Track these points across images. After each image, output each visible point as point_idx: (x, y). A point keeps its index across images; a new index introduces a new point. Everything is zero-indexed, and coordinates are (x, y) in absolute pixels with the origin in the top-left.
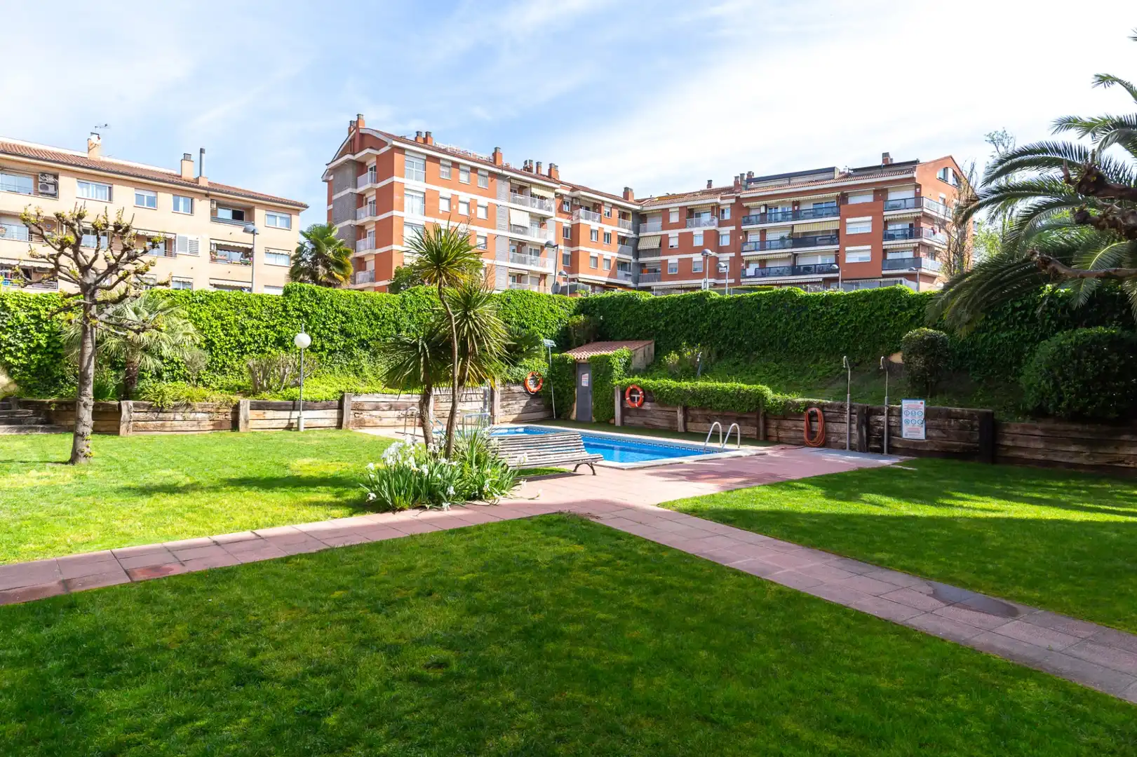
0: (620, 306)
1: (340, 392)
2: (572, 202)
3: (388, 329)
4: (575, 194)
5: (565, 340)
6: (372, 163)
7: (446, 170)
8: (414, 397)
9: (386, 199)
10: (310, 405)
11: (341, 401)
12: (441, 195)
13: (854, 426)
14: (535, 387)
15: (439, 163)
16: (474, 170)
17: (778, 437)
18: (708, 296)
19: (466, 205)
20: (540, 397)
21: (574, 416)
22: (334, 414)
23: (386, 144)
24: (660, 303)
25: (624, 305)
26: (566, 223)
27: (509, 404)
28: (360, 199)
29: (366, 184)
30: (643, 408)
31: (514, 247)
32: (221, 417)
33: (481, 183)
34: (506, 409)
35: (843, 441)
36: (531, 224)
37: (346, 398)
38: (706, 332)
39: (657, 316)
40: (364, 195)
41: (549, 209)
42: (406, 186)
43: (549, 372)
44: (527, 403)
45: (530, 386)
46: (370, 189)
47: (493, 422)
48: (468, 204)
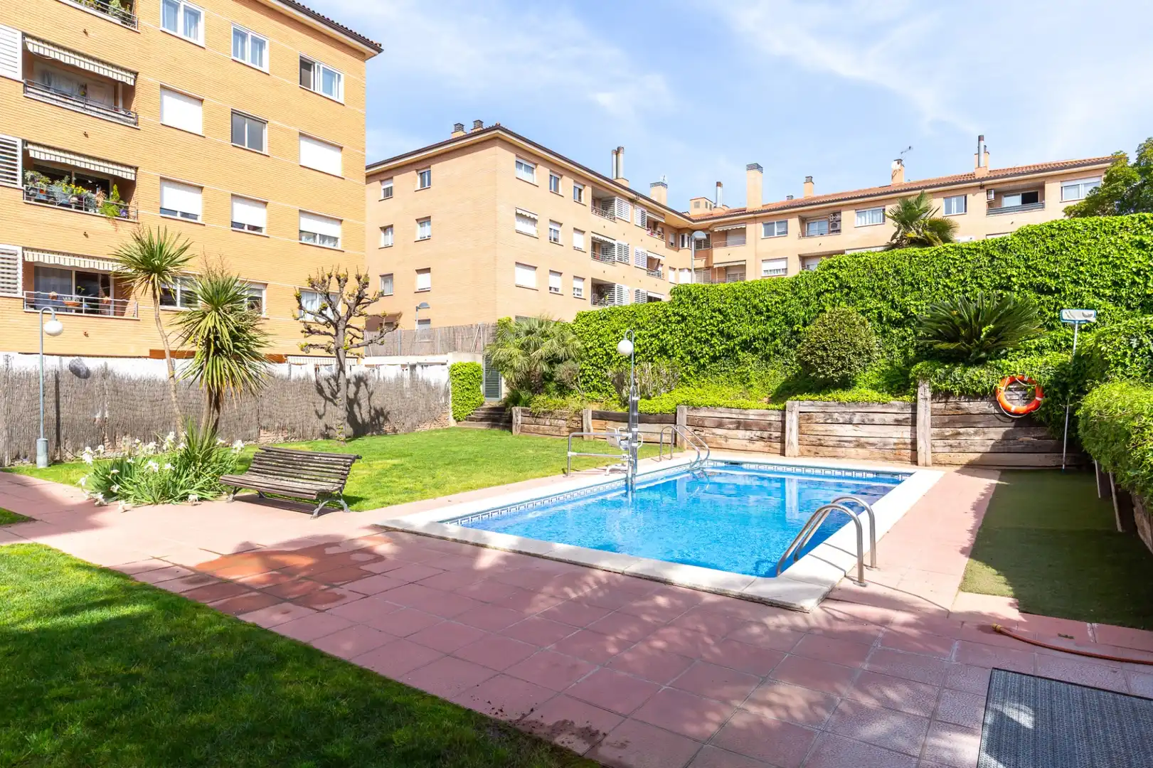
3: (777, 324)
8: (772, 413)
11: (675, 415)
14: (1025, 404)
32: (574, 425)
37: (679, 411)
43: (1056, 375)
44: (1006, 434)
45: (1008, 404)
47: (915, 462)
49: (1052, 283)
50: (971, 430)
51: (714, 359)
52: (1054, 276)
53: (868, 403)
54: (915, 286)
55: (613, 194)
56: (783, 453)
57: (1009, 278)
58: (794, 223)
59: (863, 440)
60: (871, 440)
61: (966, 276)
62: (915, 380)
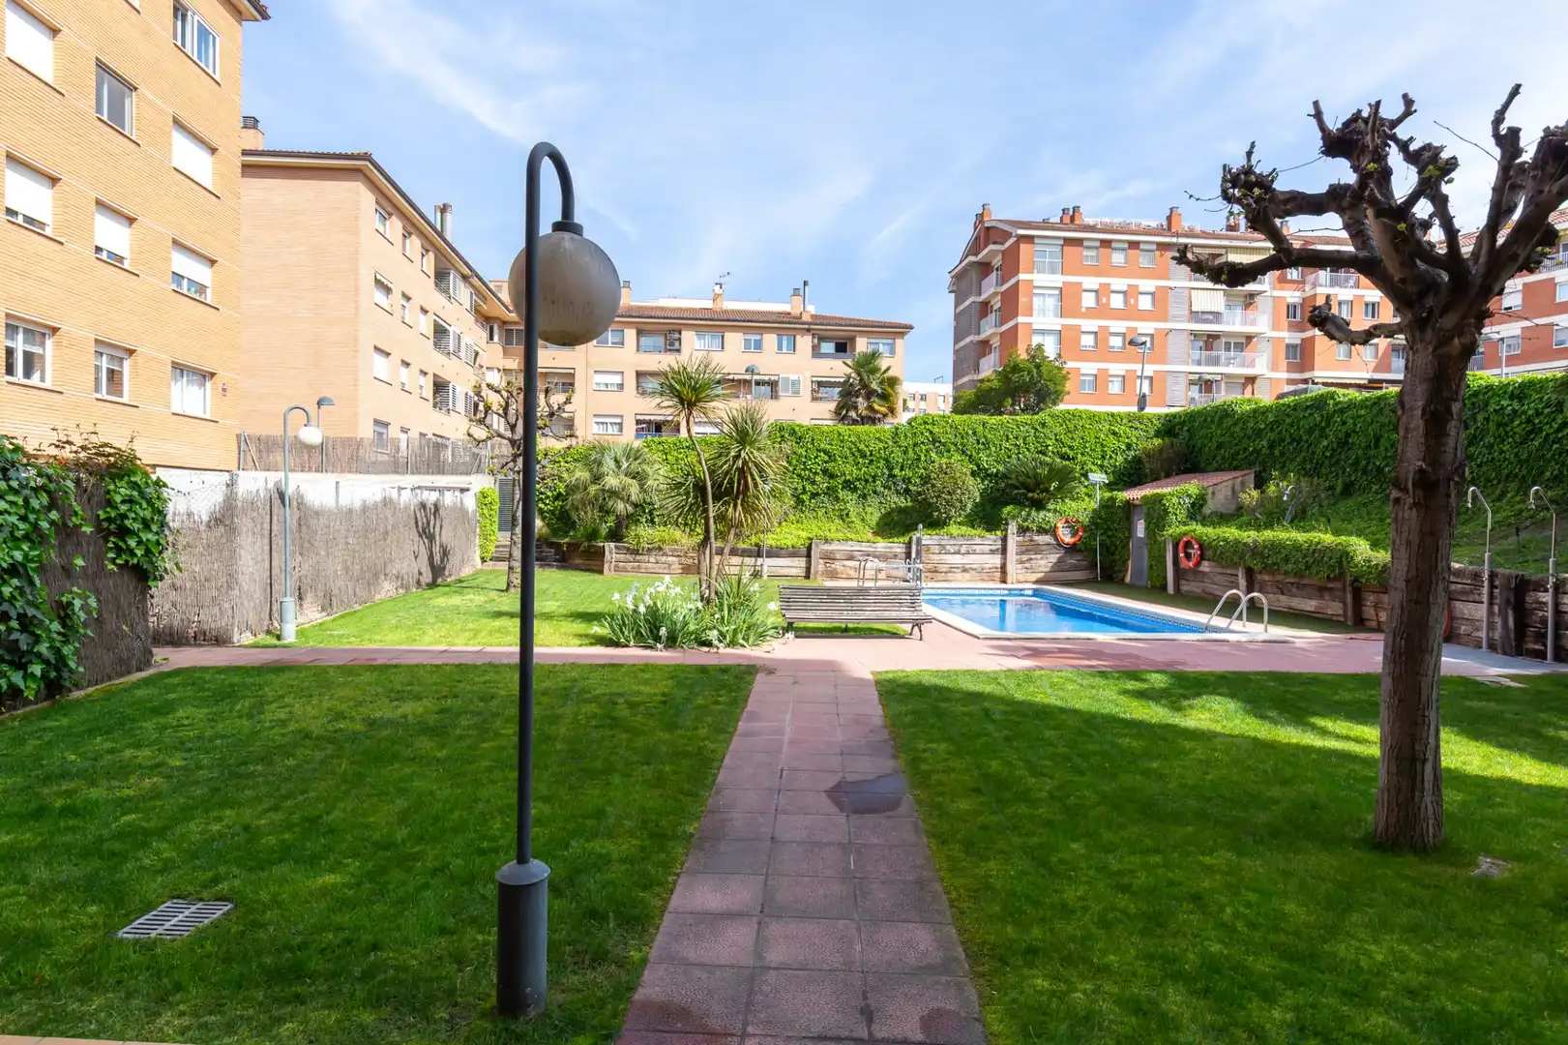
0: (1212, 421)
1: (809, 538)
3: (878, 468)
5: (1132, 474)
6: (997, 261)
7: (1093, 253)
8: (897, 546)
9: (1011, 304)
10: (775, 553)
11: (809, 549)
12: (1085, 287)
13: (1496, 609)
14: (1073, 537)
15: (1082, 245)
16: (1134, 245)
17: (1379, 623)
18: (1332, 398)
19: (1121, 296)
20: (1080, 551)
21: (1128, 579)
22: (801, 562)
23: (1008, 235)
24: (1264, 413)
25: (1216, 419)
26: (1293, 296)
27: (1031, 559)
28: (985, 308)
29: (990, 287)
30: (1201, 569)
32: (689, 562)
33: (1144, 261)
34: (1027, 565)
35: (1479, 634)
36: (1228, 306)
37: (814, 546)
38: (1328, 454)
39: (1259, 433)
40: (989, 302)
42: (1035, 284)
43: (1092, 517)
44: (1059, 558)
45: (1062, 537)
46: (995, 294)
47: (1004, 581)
48: (1124, 293)
49: (1071, 454)
50: (1039, 556)
51: (814, 495)
52: (1071, 448)
53: (972, 537)
54: (987, 445)
55: (449, 266)
57: (1047, 446)
58: (630, 335)
59: (967, 566)
60: (974, 566)
61: (1020, 442)
62: (1006, 519)
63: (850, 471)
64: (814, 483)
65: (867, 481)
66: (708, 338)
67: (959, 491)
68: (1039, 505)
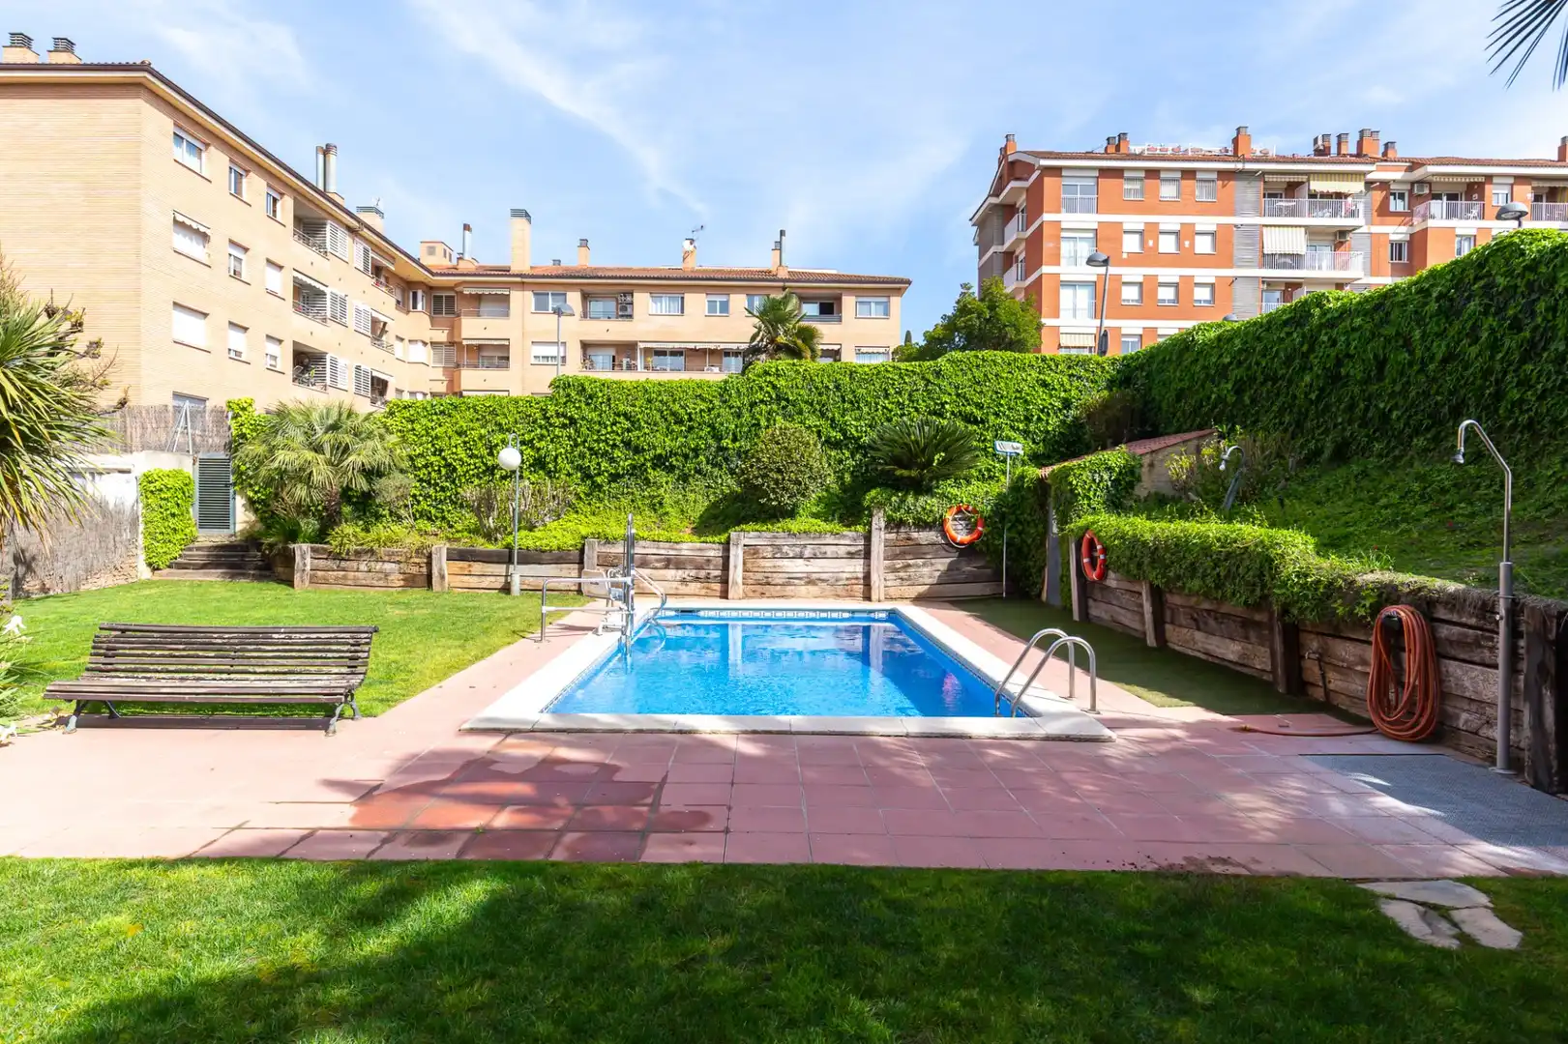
2: (1411, 191)
3: (701, 437)
4: (1418, 174)
5: (1070, 442)
6: (1021, 201)
7: (1137, 186)
8: (711, 547)
9: (1035, 252)
10: (530, 557)
11: (582, 551)
12: (1126, 227)
13: (1521, 682)
14: (969, 533)
15: (1122, 177)
16: (1189, 174)
17: (1327, 692)
19: (1173, 238)
20: (979, 553)
21: (1044, 598)
22: (572, 570)
26: (1397, 232)
27: (909, 566)
28: (1009, 258)
29: (1014, 233)
30: (1107, 582)
31: (1278, 295)
32: (414, 570)
33: (1201, 193)
34: (902, 574)
36: (1311, 246)
37: (586, 547)
40: (1014, 252)
41: (1353, 214)
42: (1063, 226)
43: (996, 505)
44: (951, 564)
45: (953, 533)
46: (1018, 241)
47: (868, 598)
48: (1177, 233)
49: (978, 414)
50: (921, 562)
51: (615, 477)
52: (980, 406)
53: (821, 534)
54: (855, 404)
55: (324, 215)
56: (724, 595)
57: (943, 405)
58: (574, 299)
59: (814, 576)
60: (824, 576)
61: (904, 399)
62: (868, 508)
63: (662, 442)
64: (612, 460)
65: (686, 456)
66: (665, 301)
67: (793, 468)
68: (920, 488)
